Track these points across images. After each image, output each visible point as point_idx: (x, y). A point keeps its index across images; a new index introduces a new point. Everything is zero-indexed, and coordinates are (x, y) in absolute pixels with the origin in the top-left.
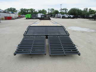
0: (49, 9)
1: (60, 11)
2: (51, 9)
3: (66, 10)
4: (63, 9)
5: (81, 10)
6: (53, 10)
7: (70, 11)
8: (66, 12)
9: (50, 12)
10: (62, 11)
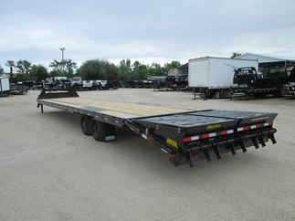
0: (11, 63)
1: (50, 70)
2: (20, 62)
3: (70, 64)
4: (60, 61)
5: (113, 65)
6: (27, 64)
7: (82, 67)
8: (71, 71)
9: (14, 72)
10: (59, 67)
